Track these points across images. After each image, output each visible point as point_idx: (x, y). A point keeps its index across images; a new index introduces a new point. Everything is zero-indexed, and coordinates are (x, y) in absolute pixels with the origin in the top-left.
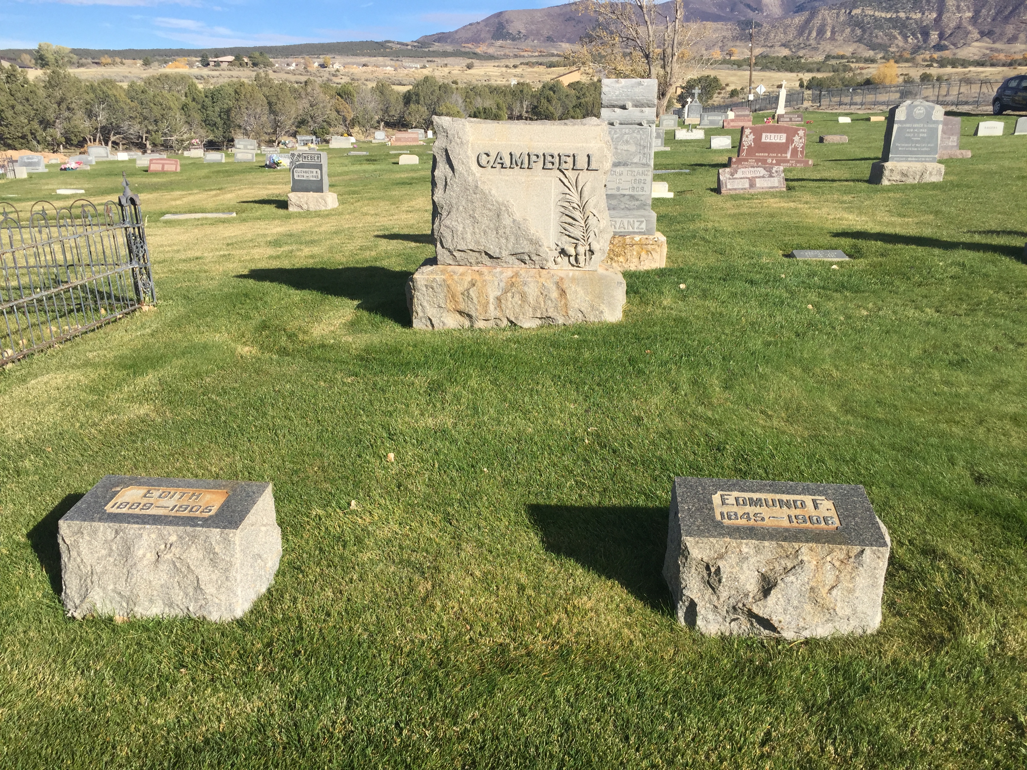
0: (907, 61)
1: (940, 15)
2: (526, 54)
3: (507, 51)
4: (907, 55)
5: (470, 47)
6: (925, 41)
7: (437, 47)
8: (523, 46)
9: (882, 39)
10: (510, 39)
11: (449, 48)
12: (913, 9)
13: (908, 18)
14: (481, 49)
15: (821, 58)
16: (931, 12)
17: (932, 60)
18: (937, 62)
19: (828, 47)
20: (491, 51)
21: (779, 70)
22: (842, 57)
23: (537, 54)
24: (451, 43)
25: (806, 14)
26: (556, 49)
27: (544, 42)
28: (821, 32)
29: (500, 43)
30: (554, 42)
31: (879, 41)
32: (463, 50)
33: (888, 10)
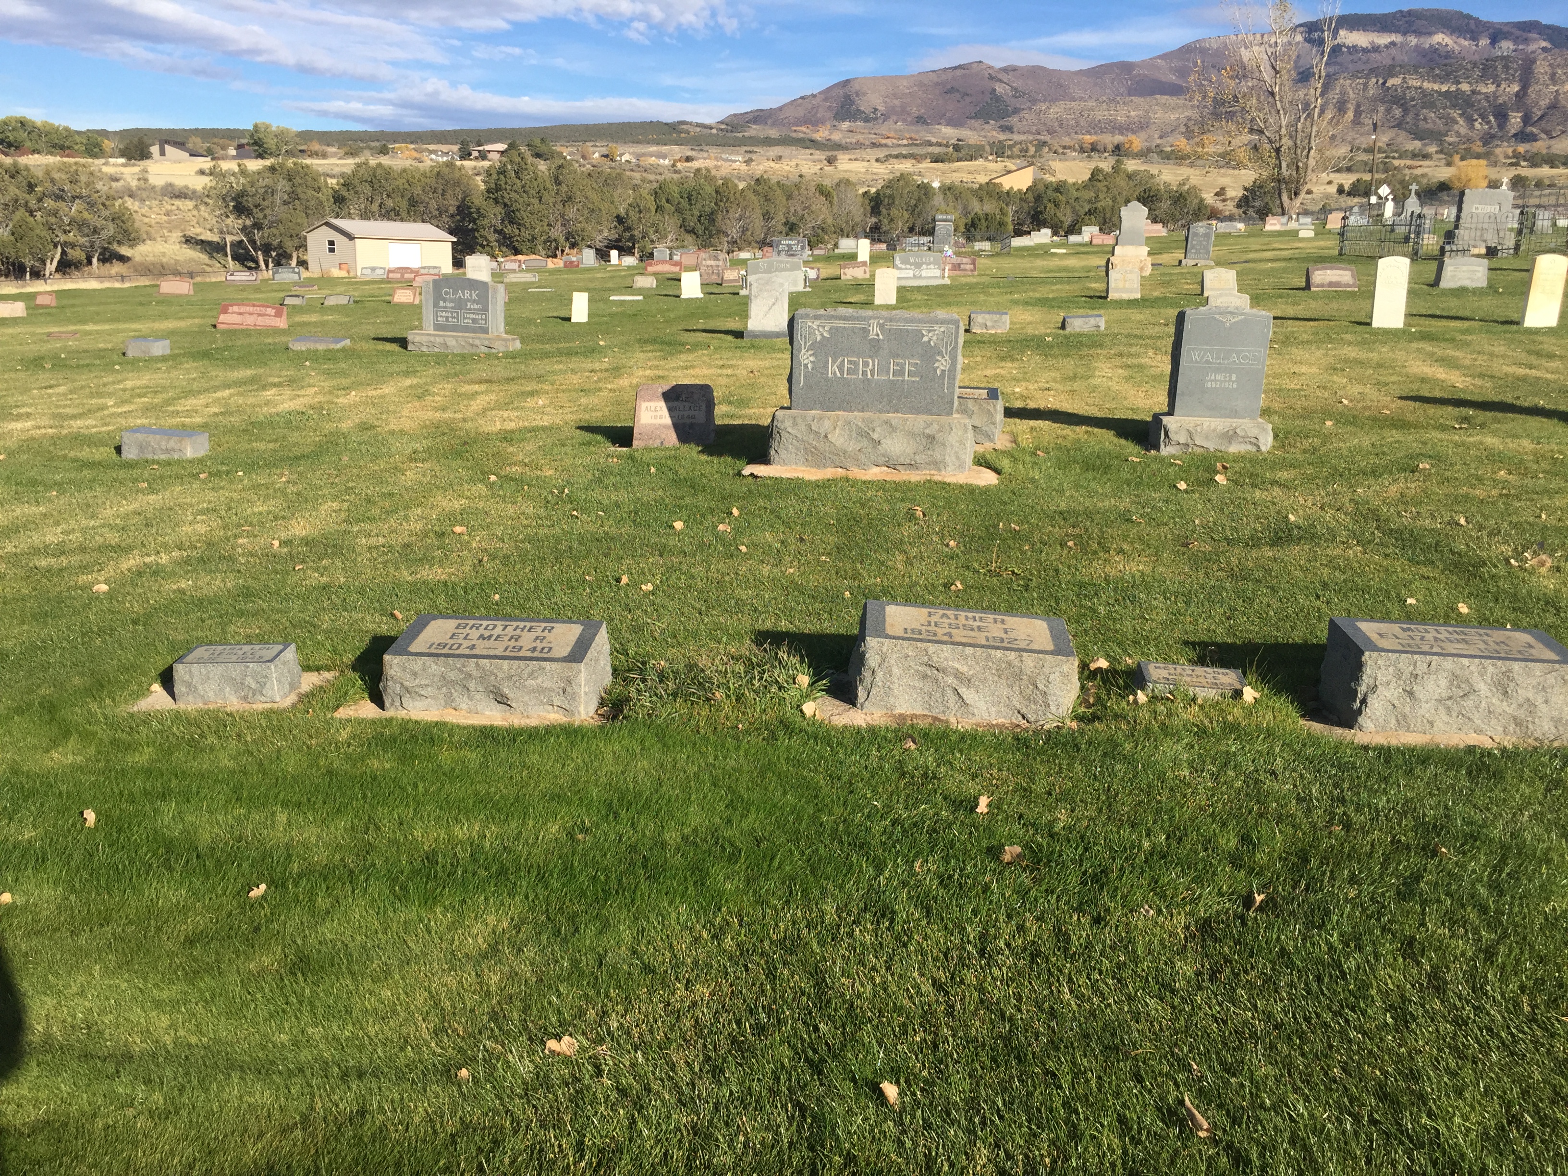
0: (1478, 157)
1: (1524, 88)
2: (890, 142)
3: (860, 137)
4: (1477, 148)
5: (804, 131)
6: (1502, 126)
7: (754, 131)
8: (883, 129)
9: (1434, 122)
10: (861, 119)
11: (773, 133)
12: (1483, 78)
13: (1473, 92)
14: (822, 134)
15: (1342, 151)
16: (1510, 81)
17: (1516, 155)
18: (1526, 158)
19: (1352, 134)
20: (836, 137)
22: (1377, 150)
23: (905, 142)
24: (775, 124)
26: (936, 135)
27: (912, 123)
28: (1339, 112)
29: (846, 125)
30: (928, 124)
31: (1430, 126)
32: (794, 135)
33: (1443, 79)
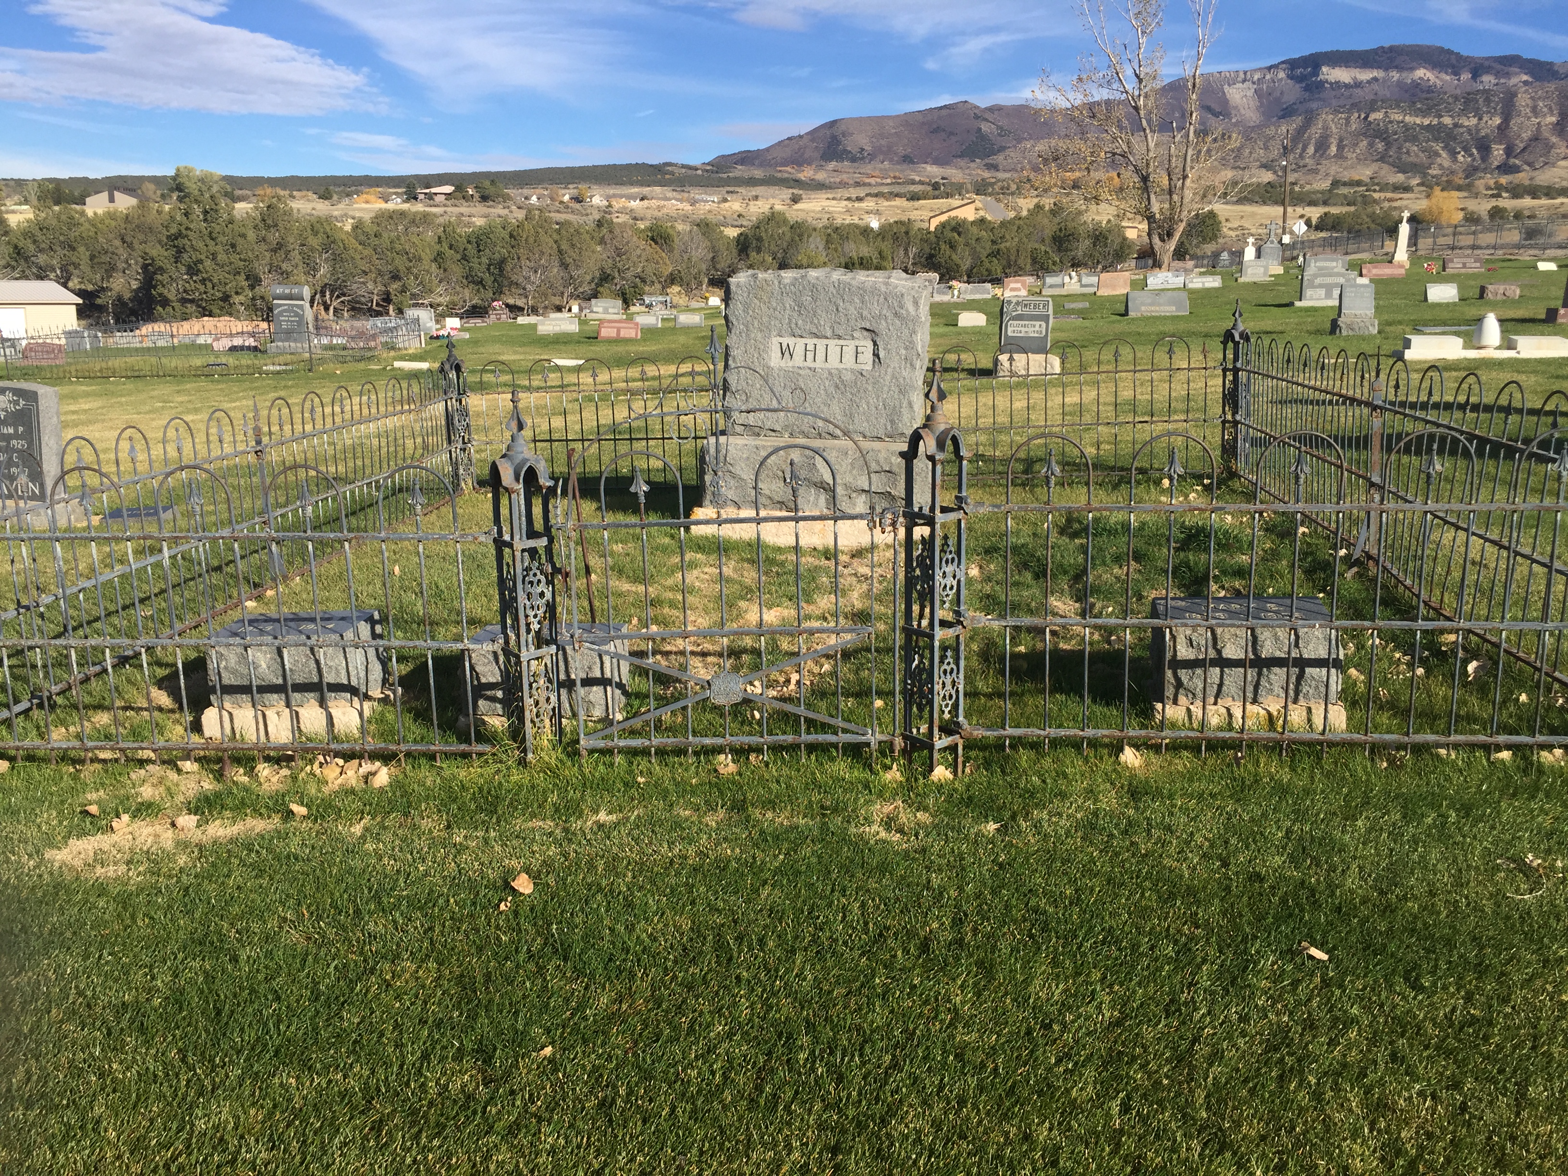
0: (1459, 188)
1: (1506, 120)
2: (872, 181)
3: (844, 177)
4: (1459, 180)
5: (789, 171)
6: (1484, 159)
7: (740, 171)
8: (868, 168)
9: (1417, 156)
10: (848, 159)
11: (758, 173)
12: (1464, 112)
13: (1456, 125)
14: (807, 174)
15: (1326, 185)
16: (1493, 115)
17: (1499, 187)
18: (1507, 190)
19: (1334, 169)
20: (821, 176)
21: (1265, 203)
22: (1359, 183)
23: (889, 181)
24: (761, 165)
25: (1299, 120)
26: (919, 174)
27: (897, 163)
28: (1322, 146)
29: (832, 165)
30: (913, 163)
31: (1412, 159)
32: (779, 175)
33: (1424, 113)
